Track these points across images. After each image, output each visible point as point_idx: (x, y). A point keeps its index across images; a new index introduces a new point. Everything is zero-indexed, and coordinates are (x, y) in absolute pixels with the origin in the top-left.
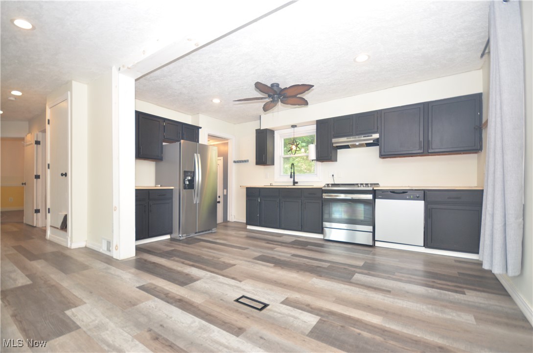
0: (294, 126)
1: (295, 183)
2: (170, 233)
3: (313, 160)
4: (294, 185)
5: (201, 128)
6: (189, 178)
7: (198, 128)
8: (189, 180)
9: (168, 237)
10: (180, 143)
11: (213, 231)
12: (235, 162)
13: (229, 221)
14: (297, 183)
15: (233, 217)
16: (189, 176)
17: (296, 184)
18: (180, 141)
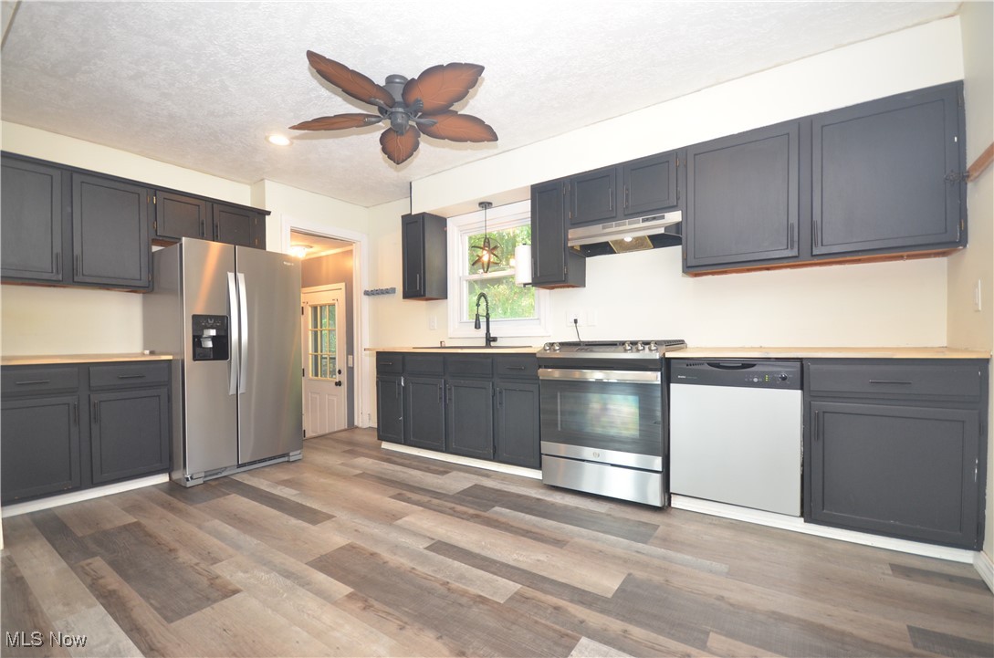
0: (485, 205)
1: (490, 340)
2: (168, 469)
3: (525, 285)
4: (488, 345)
5: (269, 213)
6: (213, 332)
7: (263, 214)
8: (213, 338)
9: (163, 479)
10: (181, 245)
11: (292, 459)
12: (367, 293)
13: (357, 427)
14: (495, 339)
15: (366, 417)
16: (213, 328)
17: (492, 344)
18: (180, 239)
